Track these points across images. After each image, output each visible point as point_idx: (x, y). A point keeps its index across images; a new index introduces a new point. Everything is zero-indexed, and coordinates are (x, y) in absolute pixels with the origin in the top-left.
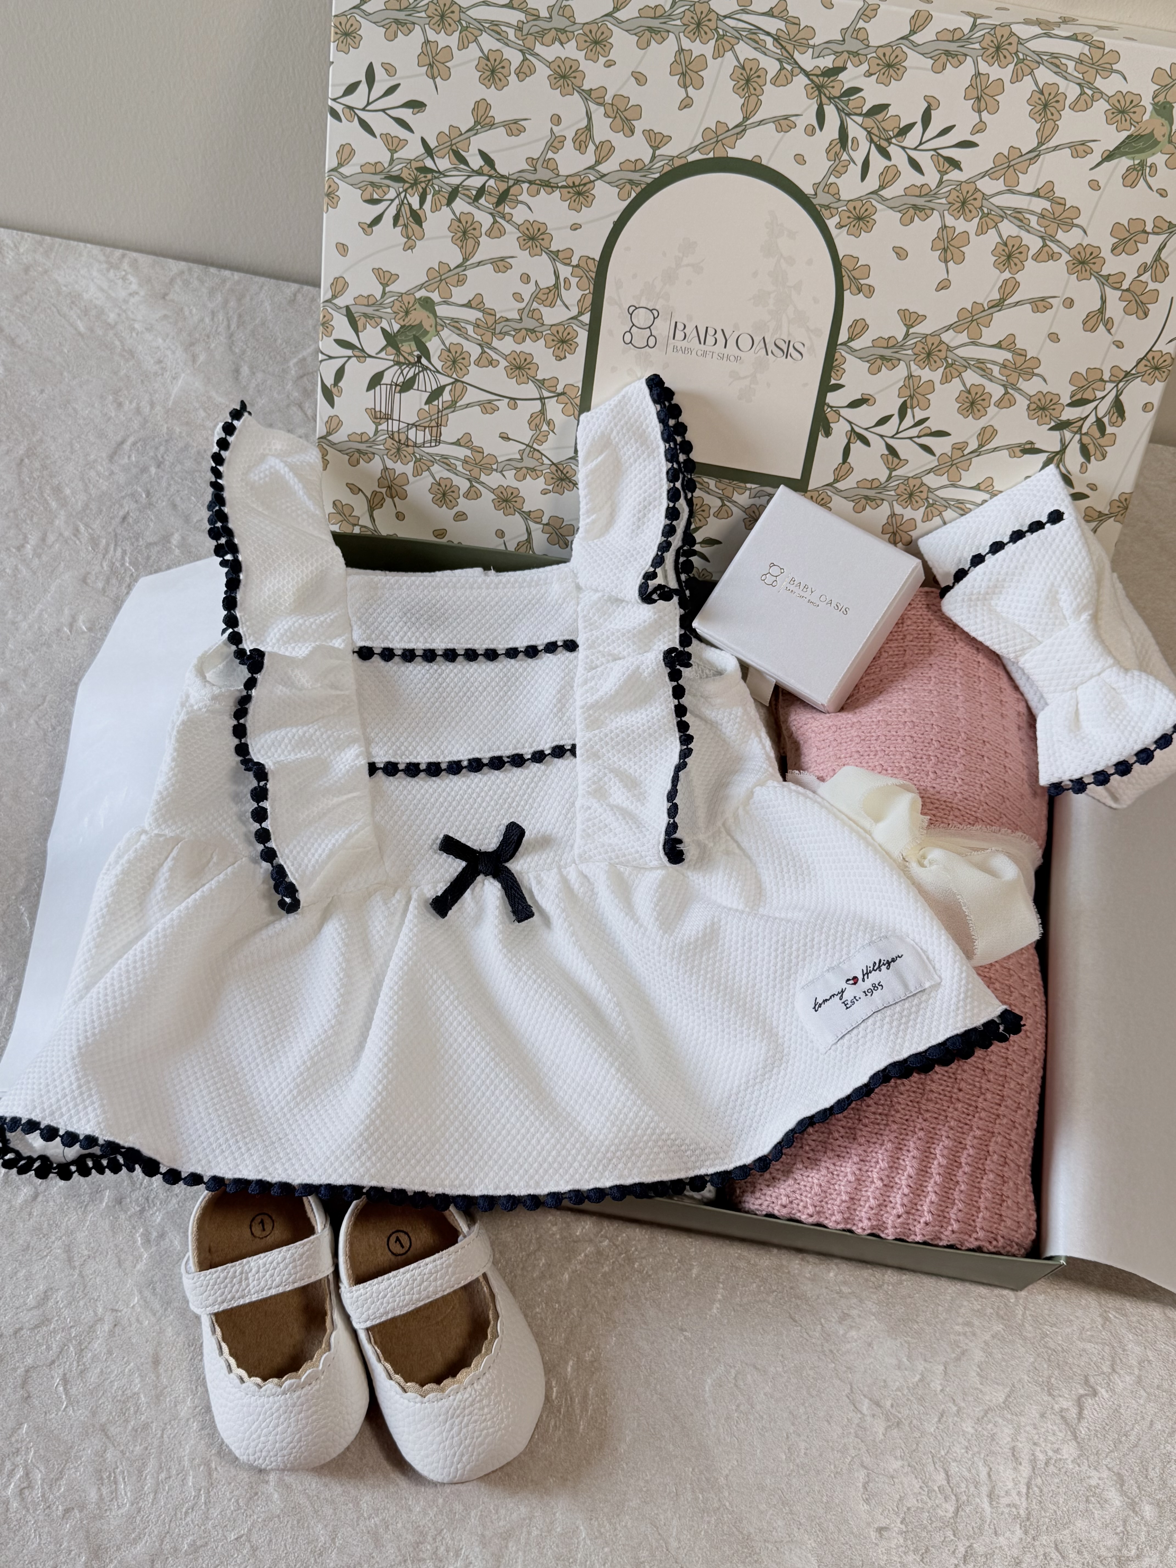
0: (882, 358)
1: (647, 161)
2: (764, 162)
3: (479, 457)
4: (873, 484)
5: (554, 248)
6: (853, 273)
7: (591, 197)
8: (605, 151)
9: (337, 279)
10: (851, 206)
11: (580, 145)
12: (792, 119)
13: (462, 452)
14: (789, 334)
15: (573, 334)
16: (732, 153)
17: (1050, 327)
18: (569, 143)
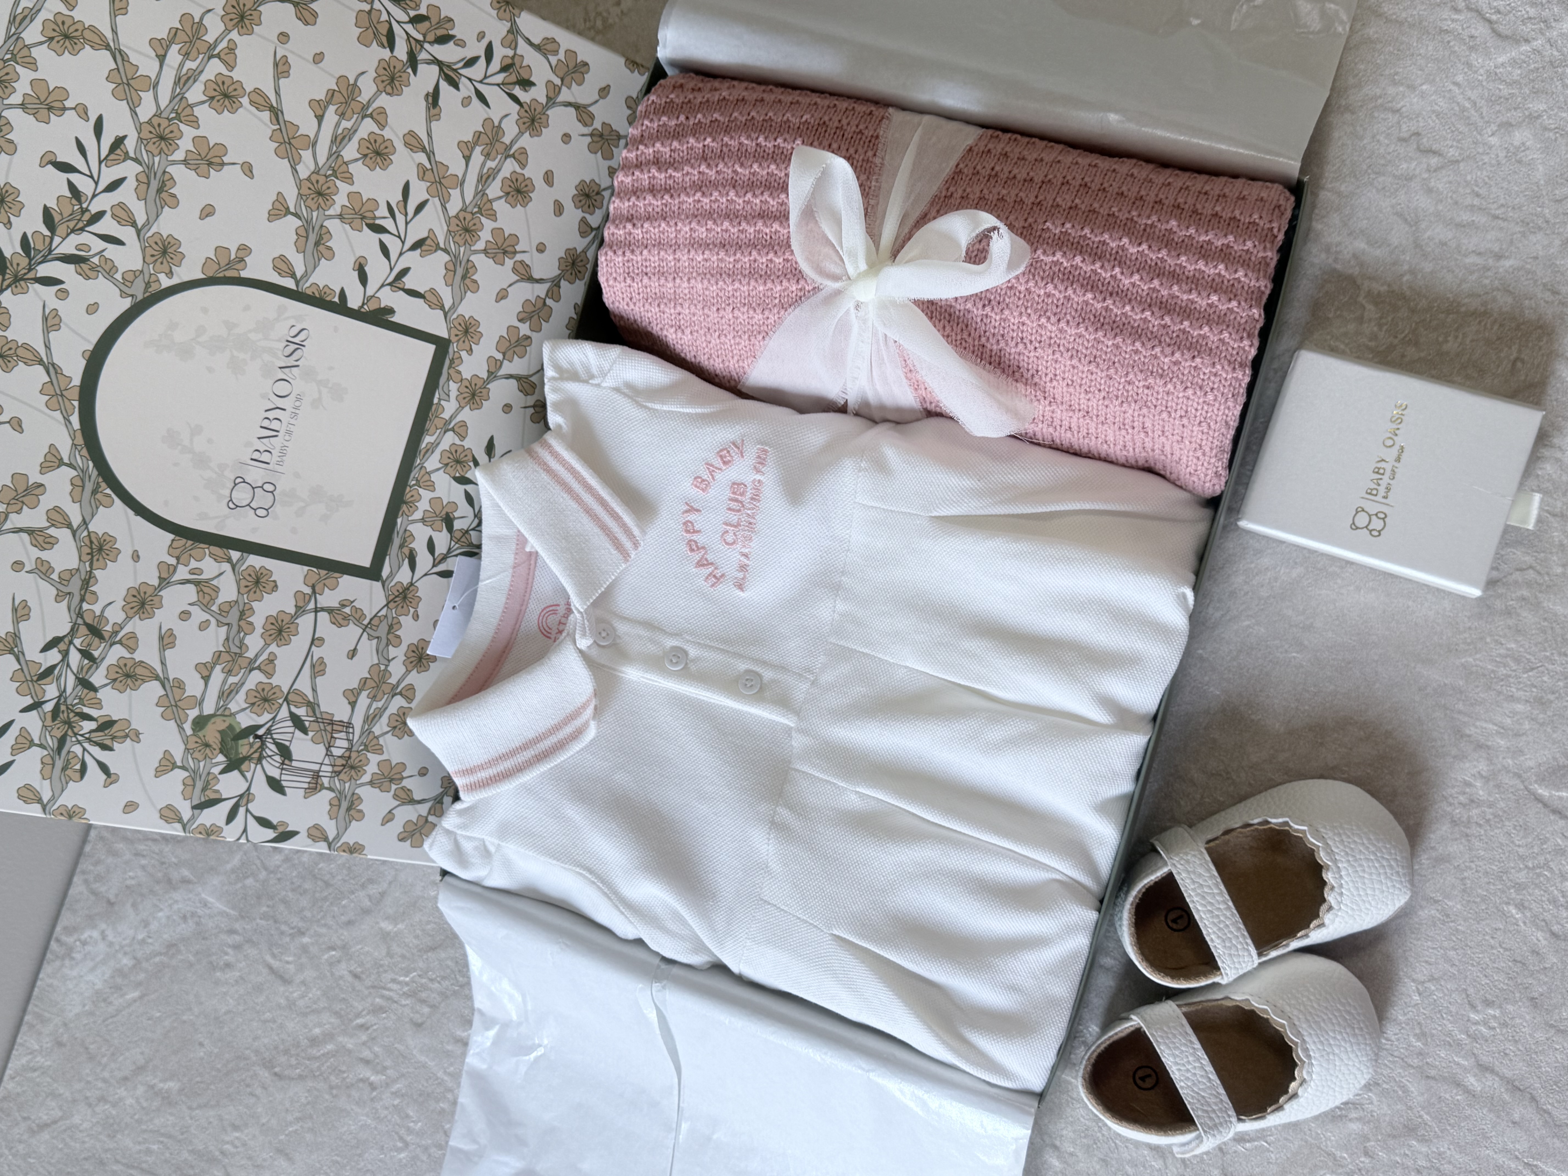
0: (317, 244)
1: (74, 473)
2: (91, 348)
3: (370, 683)
4: (451, 269)
5: (155, 582)
6: (222, 264)
7: (106, 537)
8: (58, 517)
9: (162, 817)
10: (149, 259)
11: (48, 543)
12: (47, 311)
13: (363, 701)
14: (279, 340)
15: (250, 571)
16: (77, 381)
17: (308, 61)
18: (45, 555)
